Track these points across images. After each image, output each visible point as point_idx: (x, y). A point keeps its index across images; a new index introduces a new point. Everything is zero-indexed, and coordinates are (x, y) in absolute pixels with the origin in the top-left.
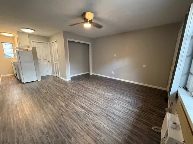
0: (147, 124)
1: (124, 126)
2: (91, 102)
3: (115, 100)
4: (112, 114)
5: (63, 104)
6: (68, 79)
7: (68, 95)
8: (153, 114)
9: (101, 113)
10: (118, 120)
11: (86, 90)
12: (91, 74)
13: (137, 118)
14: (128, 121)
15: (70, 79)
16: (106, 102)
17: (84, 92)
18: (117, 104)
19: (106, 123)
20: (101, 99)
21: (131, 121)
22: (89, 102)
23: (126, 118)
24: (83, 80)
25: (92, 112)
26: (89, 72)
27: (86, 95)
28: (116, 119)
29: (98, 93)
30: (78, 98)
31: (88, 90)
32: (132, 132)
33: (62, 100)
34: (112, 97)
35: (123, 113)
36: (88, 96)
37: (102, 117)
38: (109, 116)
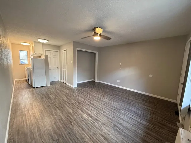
2: (98, 110)
3: (122, 110)
4: (120, 125)
5: (71, 111)
6: (75, 86)
7: (75, 102)
9: (108, 122)
10: (126, 131)
11: (92, 98)
12: (97, 81)
13: (147, 132)
14: (137, 134)
15: (76, 86)
16: (113, 112)
18: (124, 114)
19: (114, 134)
20: (107, 108)
22: (94, 110)
23: (135, 131)
24: (89, 87)
25: (99, 121)
26: (94, 79)
27: (93, 103)
28: (124, 130)
29: (104, 102)
30: (85, 106)
31: (94, 98)
33: (69, 106)
34: (118, 107)
36: (95, 104)
37: (110, 127)
38: (117, 127)
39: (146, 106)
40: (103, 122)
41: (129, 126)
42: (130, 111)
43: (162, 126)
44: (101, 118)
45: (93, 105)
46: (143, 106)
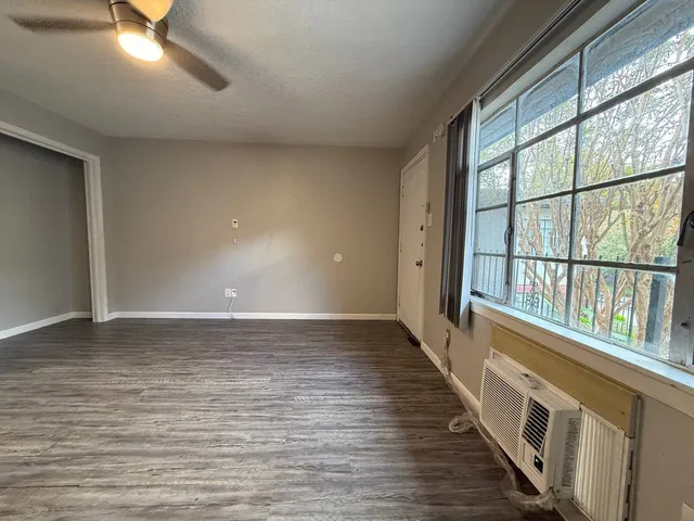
0: (430, 425)
1: (392, 474)
2: (193, 454)
3: (298, 394)
4: (326, 456)
8: (421, 390)
9: (277, 477)
10: (359, 463)
11: (116, 407)
12: (104, 314)
13: (401, 422)
14: (389, 449)
16: (271, 419)
17: (112, 418)
18: (313, 407)
20: (237, 418)
21: (393, 441)
23: (378, 441)
25: (232, 501)
27: (137, 429)
28: (352, 464)
31: (131, 401)
32: (424, 476)
34: (279, 389)
35: (354, 427)
36: (153, 431)
37: (297, 490)
38: (322, 468)
39: (351, 350)
40: (255, 491)
41: (354, 435)
42: (323, 385)
44: (233, 483)
45: (144, 438)
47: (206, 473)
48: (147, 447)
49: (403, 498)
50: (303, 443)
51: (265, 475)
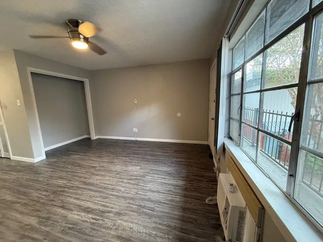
0: (198, 198)
1: (170, 215)
2: (104, 193)
3: (148, 176)
4: (147, 202)
6: (39, 156)
7: (45, 193)
8: (202, 181)
9: (127, 207)
10: (159, 208)
11: (87, 172)
12: (94, 137)
13: (185, 194)
14: (174, 205)
16: (134, 184)
17: (86, 176)
18: (151, 182)
19: (140, 223)
20: (122, 182)
21: (177, 202)
22: (97, 194)
23: (171, 201)
24: (76, 152)
25: (109, 212)
26: (89, 134)
27: (91, 181)
28: (156, 208)
29: (115, 171)
30: (72, 193)
31: (92, 170)
32: (183, 220)
34: (141, 172)
35: (164, 193)
36: (95, 182)
37: (131, 213)
38: (144, 207)
39: (178, 158)
40: (118, 210)
41: (162, 196)
42: (159, 173)
43: (200, 178)
44: (112, 205)
45: (92, 184)
46: (175, 159)
47: (105, 200)
48: (92, 187)
49: (169, 226)
50: (141, 196)
51: (123, 205)
